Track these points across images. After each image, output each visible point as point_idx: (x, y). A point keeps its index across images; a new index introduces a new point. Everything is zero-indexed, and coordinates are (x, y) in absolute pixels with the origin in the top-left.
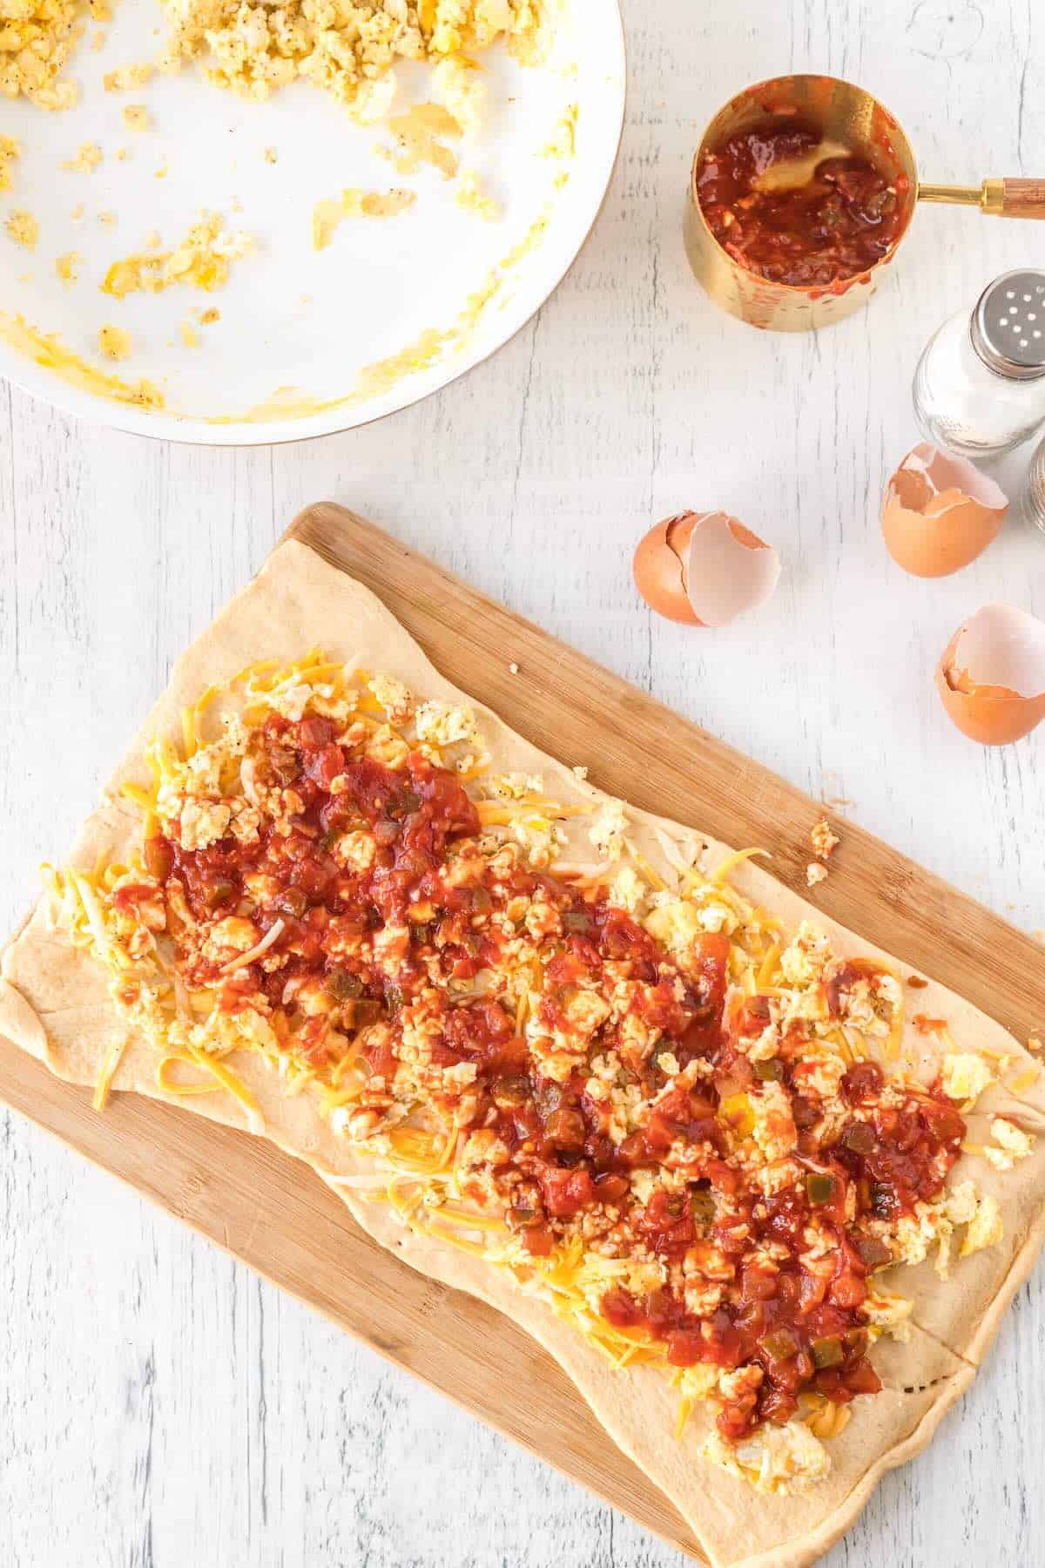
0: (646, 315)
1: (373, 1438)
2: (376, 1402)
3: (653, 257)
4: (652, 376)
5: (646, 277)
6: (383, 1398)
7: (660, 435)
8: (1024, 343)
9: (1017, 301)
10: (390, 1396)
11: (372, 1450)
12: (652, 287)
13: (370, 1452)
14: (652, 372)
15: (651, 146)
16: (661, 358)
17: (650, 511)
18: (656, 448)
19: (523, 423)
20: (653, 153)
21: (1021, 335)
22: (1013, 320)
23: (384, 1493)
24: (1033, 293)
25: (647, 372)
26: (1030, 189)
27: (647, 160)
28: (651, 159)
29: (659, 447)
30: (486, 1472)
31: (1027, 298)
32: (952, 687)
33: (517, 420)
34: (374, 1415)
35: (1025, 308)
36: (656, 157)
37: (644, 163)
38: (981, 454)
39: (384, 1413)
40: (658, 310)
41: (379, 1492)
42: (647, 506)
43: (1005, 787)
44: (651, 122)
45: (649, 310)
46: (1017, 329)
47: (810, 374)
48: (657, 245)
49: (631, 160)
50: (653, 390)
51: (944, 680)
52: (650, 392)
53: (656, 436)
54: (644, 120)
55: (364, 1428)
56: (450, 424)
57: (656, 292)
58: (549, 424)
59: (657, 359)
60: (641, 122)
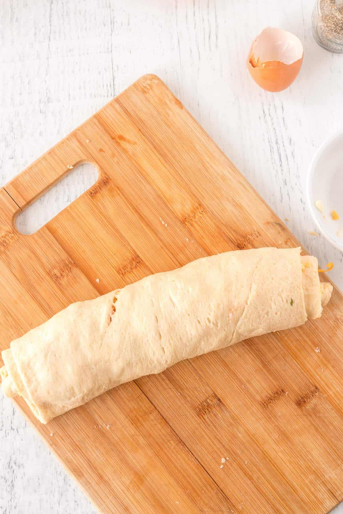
1: (9, 483)
2: (10, 467)
6: (12, 464)
7: (114, 17)
10: (15, 463)
11: (9, 489)
13: (8, 490)
17: (111, 52)
18: (112, 22)
19: (50, 16)
23: (15, 508)
30: (62, 494)
32: (254, 66)
34: (8, 472)
39: (13, 471)
41: (13, 507)
42: (110, 50)
43: (281, 166)
51: (250, 64)
53: (112, 18)
55: (5, 479)
56: (17, 19)
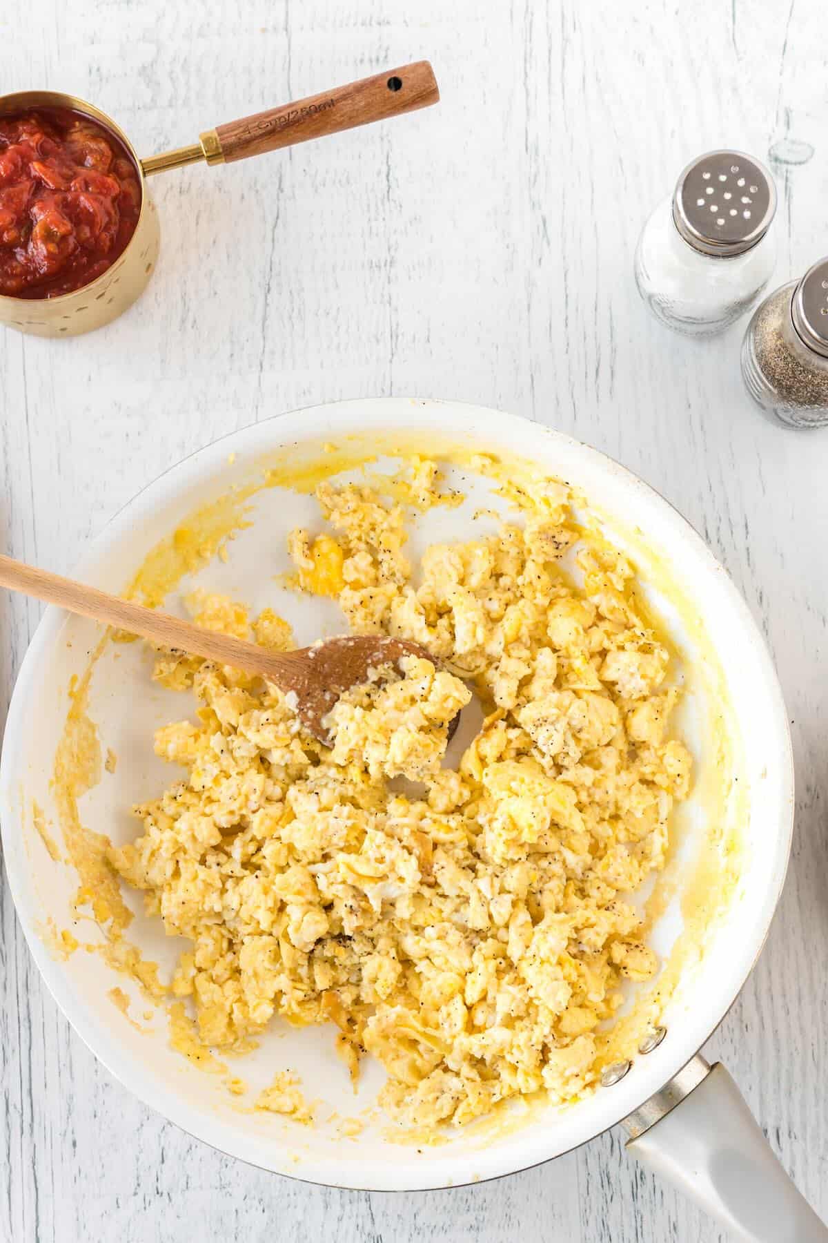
0: (381, 208)
3: (385, 154)
4: (388, 267)
5: (379, 173)
7: (397, 325)
8: (721, 222)
9: (713, 182)
12: (385, 182)
14: (388, 264)
15: (380, 47)
16: (396, 250)
20: (382, 54)
21: (719, 215)
22: (710, 200)
24: (728, 173)
25: (383, 264)
26: (241, 129)
27: (378, 60)
28: (381, 59)
29: (397, 337)
31: (723, 178)
33: (259, 316)
35: (721, 188)
36: (386, 57)
37: (374, 63)
38: (702, 328)
40: (392, 203)
44: (379, 24)
45: (383, 204)
46: (714, 208)
47: (540, 260)
48: (389, 141)
49: (362, 61)
50: (389, 282)
52: (386, 284)
54: (373, 23)
57: (389, 187)
58: (290, 318)
59: (392, 252)
60: (371, 24)
